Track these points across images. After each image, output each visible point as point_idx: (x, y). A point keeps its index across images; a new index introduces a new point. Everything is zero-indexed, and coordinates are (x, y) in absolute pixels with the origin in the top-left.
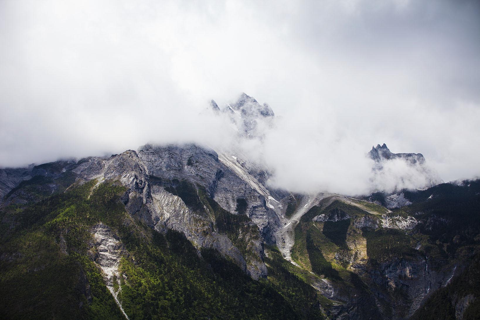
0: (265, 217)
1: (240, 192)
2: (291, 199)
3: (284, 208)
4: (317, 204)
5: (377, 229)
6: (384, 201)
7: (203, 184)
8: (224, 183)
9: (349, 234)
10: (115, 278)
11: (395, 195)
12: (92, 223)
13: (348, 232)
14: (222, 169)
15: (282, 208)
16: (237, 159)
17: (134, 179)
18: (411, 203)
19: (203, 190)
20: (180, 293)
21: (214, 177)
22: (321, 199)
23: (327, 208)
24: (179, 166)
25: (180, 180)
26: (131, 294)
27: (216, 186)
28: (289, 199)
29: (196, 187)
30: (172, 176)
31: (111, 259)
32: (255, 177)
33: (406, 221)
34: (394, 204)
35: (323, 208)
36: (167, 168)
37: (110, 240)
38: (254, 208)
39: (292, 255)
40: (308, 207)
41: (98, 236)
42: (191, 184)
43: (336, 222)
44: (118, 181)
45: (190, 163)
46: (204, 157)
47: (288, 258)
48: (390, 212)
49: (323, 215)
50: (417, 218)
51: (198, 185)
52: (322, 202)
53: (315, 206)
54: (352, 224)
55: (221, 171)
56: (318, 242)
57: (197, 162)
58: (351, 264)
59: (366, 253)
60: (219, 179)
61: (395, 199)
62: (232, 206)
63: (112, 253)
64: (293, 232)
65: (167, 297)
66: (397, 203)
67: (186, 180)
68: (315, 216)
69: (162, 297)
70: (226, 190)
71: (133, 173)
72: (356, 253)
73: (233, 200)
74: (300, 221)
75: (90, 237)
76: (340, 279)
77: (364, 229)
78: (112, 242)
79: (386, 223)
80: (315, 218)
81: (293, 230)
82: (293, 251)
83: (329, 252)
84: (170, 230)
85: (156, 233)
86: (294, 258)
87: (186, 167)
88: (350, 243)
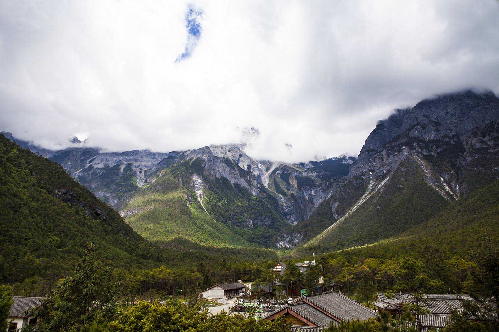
0: (258, 171)
1: (249, 162)
4: (278, 167)
5: (301, 176)
6: (304, 166)
7: (234, 159)
8: (242, 159)
9: (290, 178)
10: (201, 195)
11: (308, 163)
12: (192, 174)
15: (264, 168)
17: (208, 157)
18: (314, 166)
19: (234, 161)
21: (238, 156)
23: (282, 168)
24: (225, 152)
25: (225, 157)
26: (207, 201)
27: (239, 160)
28: (267, 164)
30: (223, 156)
31: (199, 188)
33: (312, 174)
34: (307, 167)
35: (280, 168)
36: (220, 153)
38: (254, 168)
40: (274, 168)
41: (194, 179)
42: (230, 159)
43: (285, 174)
44: (202, 158)
45: (229, 151)
46: (235, 148)
47: (267, 187)
48: (306, 170)
49: (280, 171)
50: (317, 172)
51: (232, 159)
52: (280, 166)
54: (291, 174)
55: (241, 154)
56: (278, 181)
57: (232, 151)
58: (291, 190)
59: (297, 185)
60: (240, 157)
62: (246, 168)
63: (200, 185)
65: (221, 202)
66: (309, 166)
67: (228, 158)
69: (219, 202)
70: (243, 161)
71: (208, 155)
72: (293, 186)
73: (246, 165)
74: (271, 173)
75: (191, 179)
76: (287, 195)
77: (296, 176)
78: (200, 181)
79: (304, 174)
80: (277, 172)
81: (269, 177)
82: (269, 184)
83: (283, 185)
84: (222, 177)
85: (216, 178)
86: (269, 187)
87: (228, 153)
88: (290, 182)
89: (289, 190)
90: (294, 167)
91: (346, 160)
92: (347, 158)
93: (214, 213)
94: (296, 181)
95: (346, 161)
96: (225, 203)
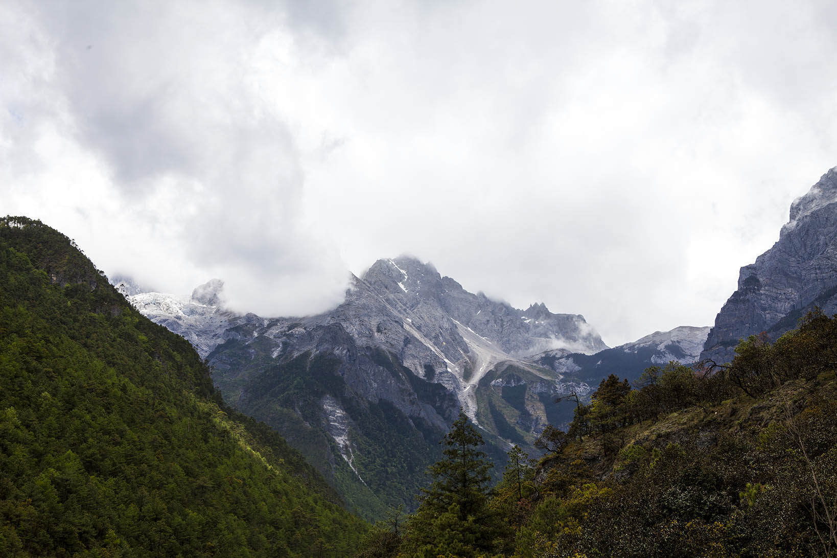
0: (450, 382)
1: (427, 359)
2: (465, 362)
3: (461, 371)
4: (492, 368)
5: (552, 394)
6: (554, 365)
7: (393, 351)
8: (411, 349)
9: (528, 399)
10: (346, 446)
11: (563, 359)
12: (320, 395)
13: (526, 397)
14: (408, 336)
15: (459, 372)
16: (412, 321)
17: (347, 352)
18: (580, 368)
19: (394, 356)
20: (403, 460)
21: (402, 343)
22: (495, 364)
23: (503, 373)
24: (369, 333)
25: (373, 347)
26: (363, 461)
27: (404, 353)
28: (465, 363)
29: (388, 354)
30: (365, 343)
31: (341, 429)
32: (430, 340)
33: (580, 387)
34: (563, 368)
35: (499, 373)
36: (358, 335)
37: (337, 411)
38: (441, 373)
39: (478, 419)
40: (483, 371)
41: (328, 407)
42: (384, 351)
43: (513, 387)
44: (332, 354)
45: (379, 330)
46: (391, 324)
47: (475, 421)
48: (562, 377)
49: (501, 380)
50: (590, 384)
51: (390, 352)
52: (497, 367)
53: (491, 370)
54: (528, 389)
55: (408, 338)
56: (500, 406)
57: (385, 329)
58: (533, 429)
59: (546, 419)
60: (406, 345)
61: (563, 363)
62: (421, 372)
63: (342, 424)
64: (474, 397)
65: (393, 464)
66: (566, 367)
67: (378, 347)
68: (492, 381)
69: (389, 464)
70: (414, 357)
71: (346, 346)
72: (537, 418)
73: (421, 366)
74: (479, 385)
75: (321, 409)
76: (527, 444)
77: (541, 395)
78: (339, 413)
79: (560, 389)
80: (493, 383)
81: (473, 394)
82: (477, 415)
83: (511, 416)
84: (380, 400)
85: (370, 403)
86: (481, 423)
87: (376, 334)
88: (529, 408)
89: (528, 429)
90: (531, 370)
91: (660, 354)
92: (661, 347)
93: (384, 489)
94: (543, 408)
95: (661, 357)
96: (402, 467)
